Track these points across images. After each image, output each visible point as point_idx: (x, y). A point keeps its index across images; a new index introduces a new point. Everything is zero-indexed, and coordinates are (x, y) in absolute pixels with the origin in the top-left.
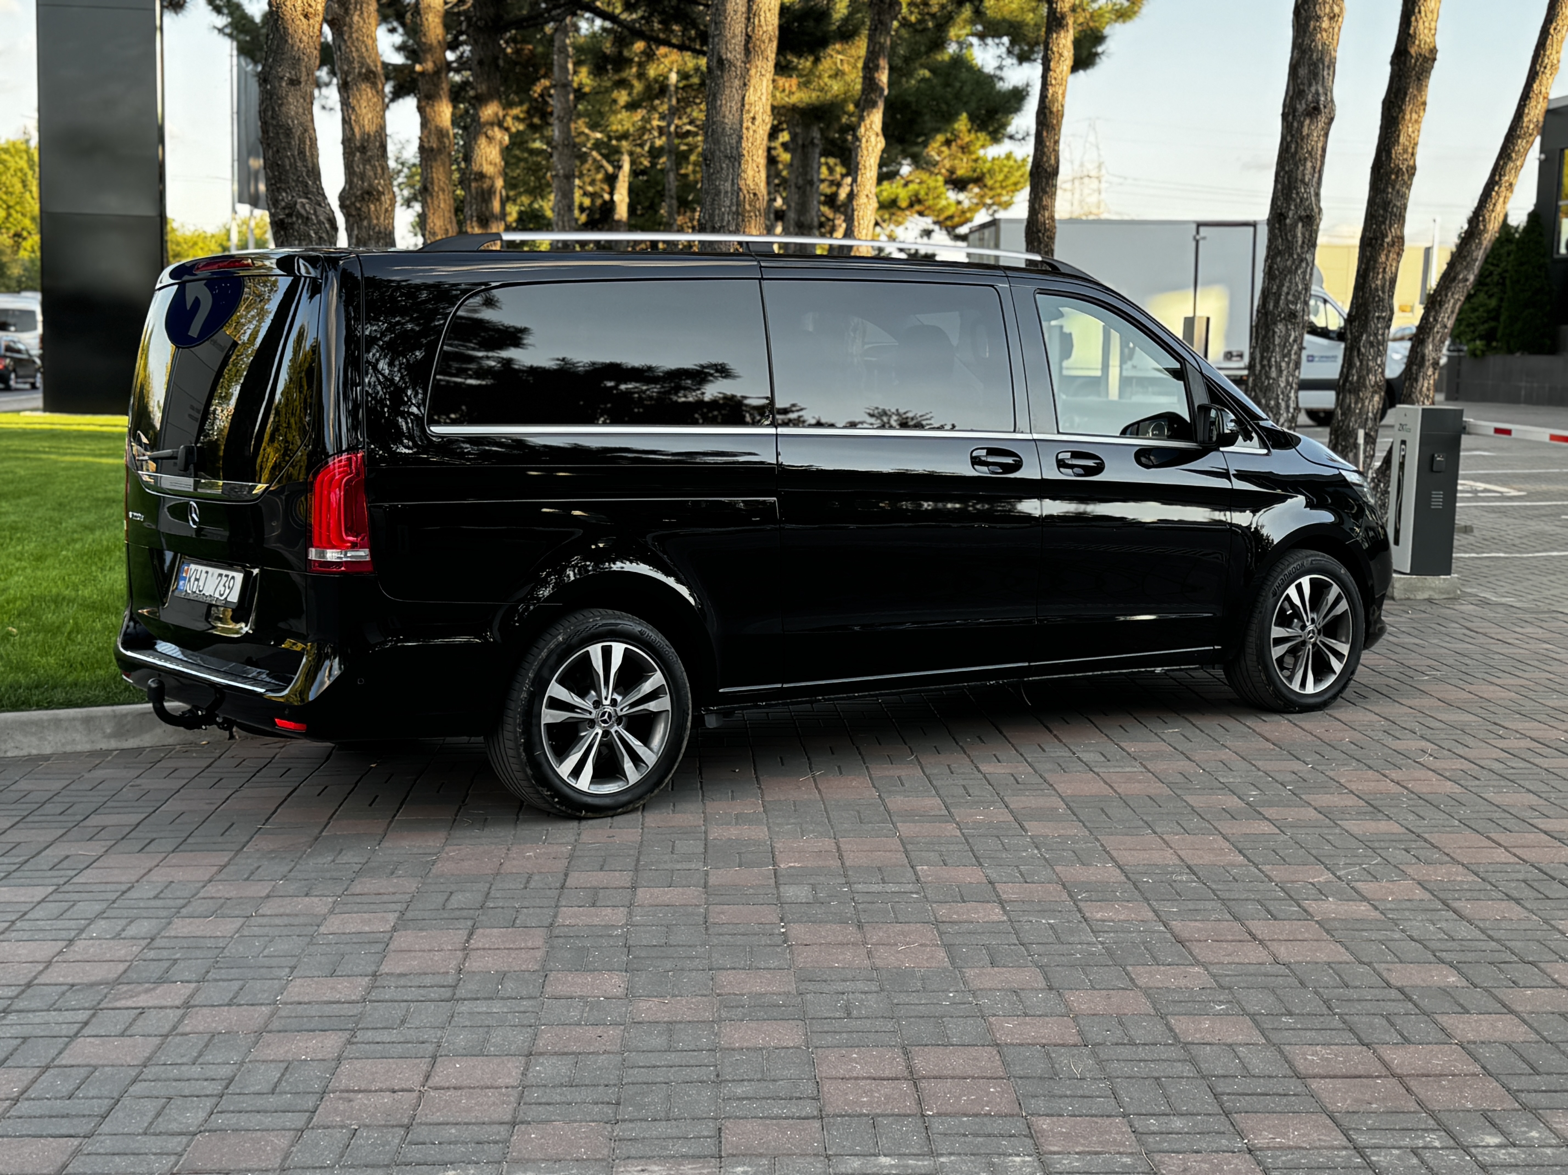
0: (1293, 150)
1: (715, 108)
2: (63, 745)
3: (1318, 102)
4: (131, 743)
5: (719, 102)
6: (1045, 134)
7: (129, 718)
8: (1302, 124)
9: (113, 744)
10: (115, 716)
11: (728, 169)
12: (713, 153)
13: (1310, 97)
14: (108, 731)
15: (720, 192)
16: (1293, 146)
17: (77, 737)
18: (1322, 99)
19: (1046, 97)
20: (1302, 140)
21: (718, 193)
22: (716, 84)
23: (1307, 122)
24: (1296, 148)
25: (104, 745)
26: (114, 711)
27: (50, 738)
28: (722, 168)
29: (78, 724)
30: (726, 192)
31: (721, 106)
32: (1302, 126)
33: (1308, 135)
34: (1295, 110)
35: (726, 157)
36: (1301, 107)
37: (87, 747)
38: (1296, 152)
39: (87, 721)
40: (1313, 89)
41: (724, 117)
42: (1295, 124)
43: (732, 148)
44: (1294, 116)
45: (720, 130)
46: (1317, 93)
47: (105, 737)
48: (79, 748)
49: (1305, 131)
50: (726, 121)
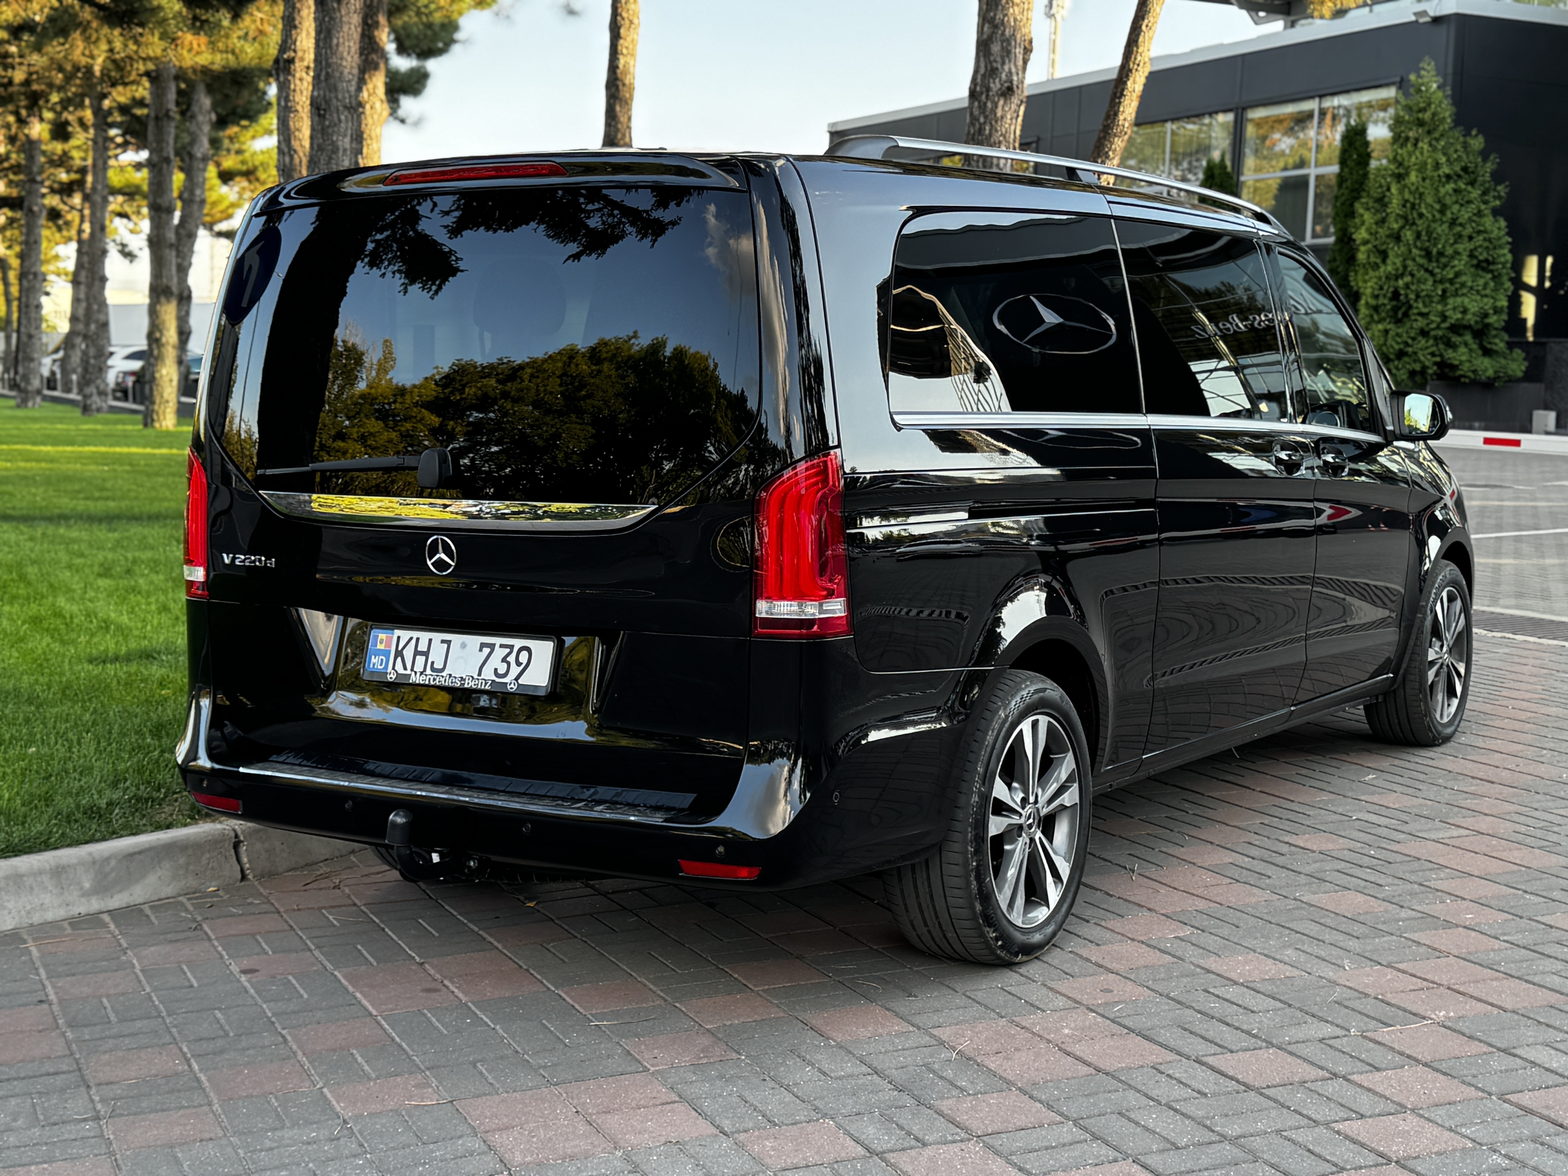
0: (987, 132)
1: (331, 47)
2: (29, 913)
3: (1011, 82)
4: (117, 901)
5: (335, 41)
6: (618, 108)
7: (113, 863)
8: (996, 105)
9: (95, 905)
10: (94, 863)
11: (347, 121)
12: (328, 102)
13: (1003, 76)
14: (87, 885)
15: (338, 149)
16: (987, 128)
17: (47, 899)
18: (1015, 78)
19: (617, 67)
20: (996, 122)
21: (335, 150)
22: (331, 18)
23: (1001, 102)
24: (990, 130)
25: (83, 907)
26: (90, 854)
27: (10, 905)
28: (340, 121)
29: (45, 878)
30: (345, 150)
31: (338, 45)
32: (996, 107)
33: (1002, 117)
34: (988, 89)
35: (345, 107)
36: (995, 86)
37: (62, 913)
38: (990, 135)
39: (58, 872)
40: (1006, 68)
41: (342, 59)
42: (989, 105)
43: (350, 97)
44: (987, 96)
45: (337, 74)
46: (1010, 72)
47: (83, 896)
48: (50, 916)
49: (999, 113)
50: (344, 63)
